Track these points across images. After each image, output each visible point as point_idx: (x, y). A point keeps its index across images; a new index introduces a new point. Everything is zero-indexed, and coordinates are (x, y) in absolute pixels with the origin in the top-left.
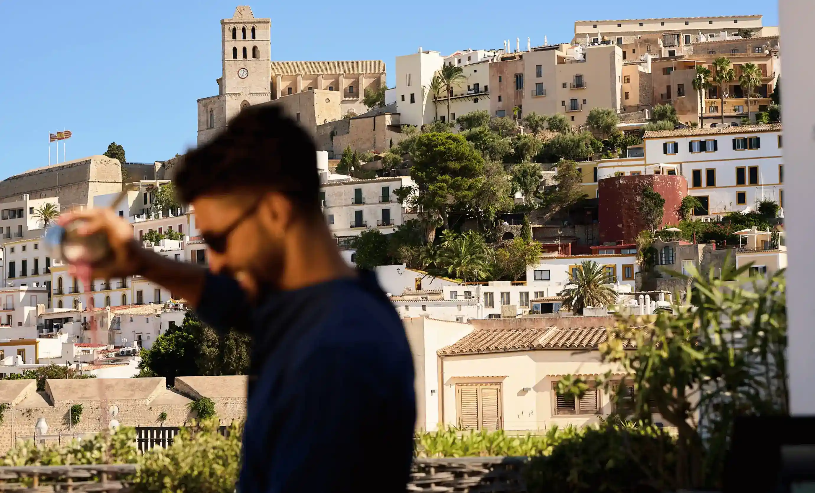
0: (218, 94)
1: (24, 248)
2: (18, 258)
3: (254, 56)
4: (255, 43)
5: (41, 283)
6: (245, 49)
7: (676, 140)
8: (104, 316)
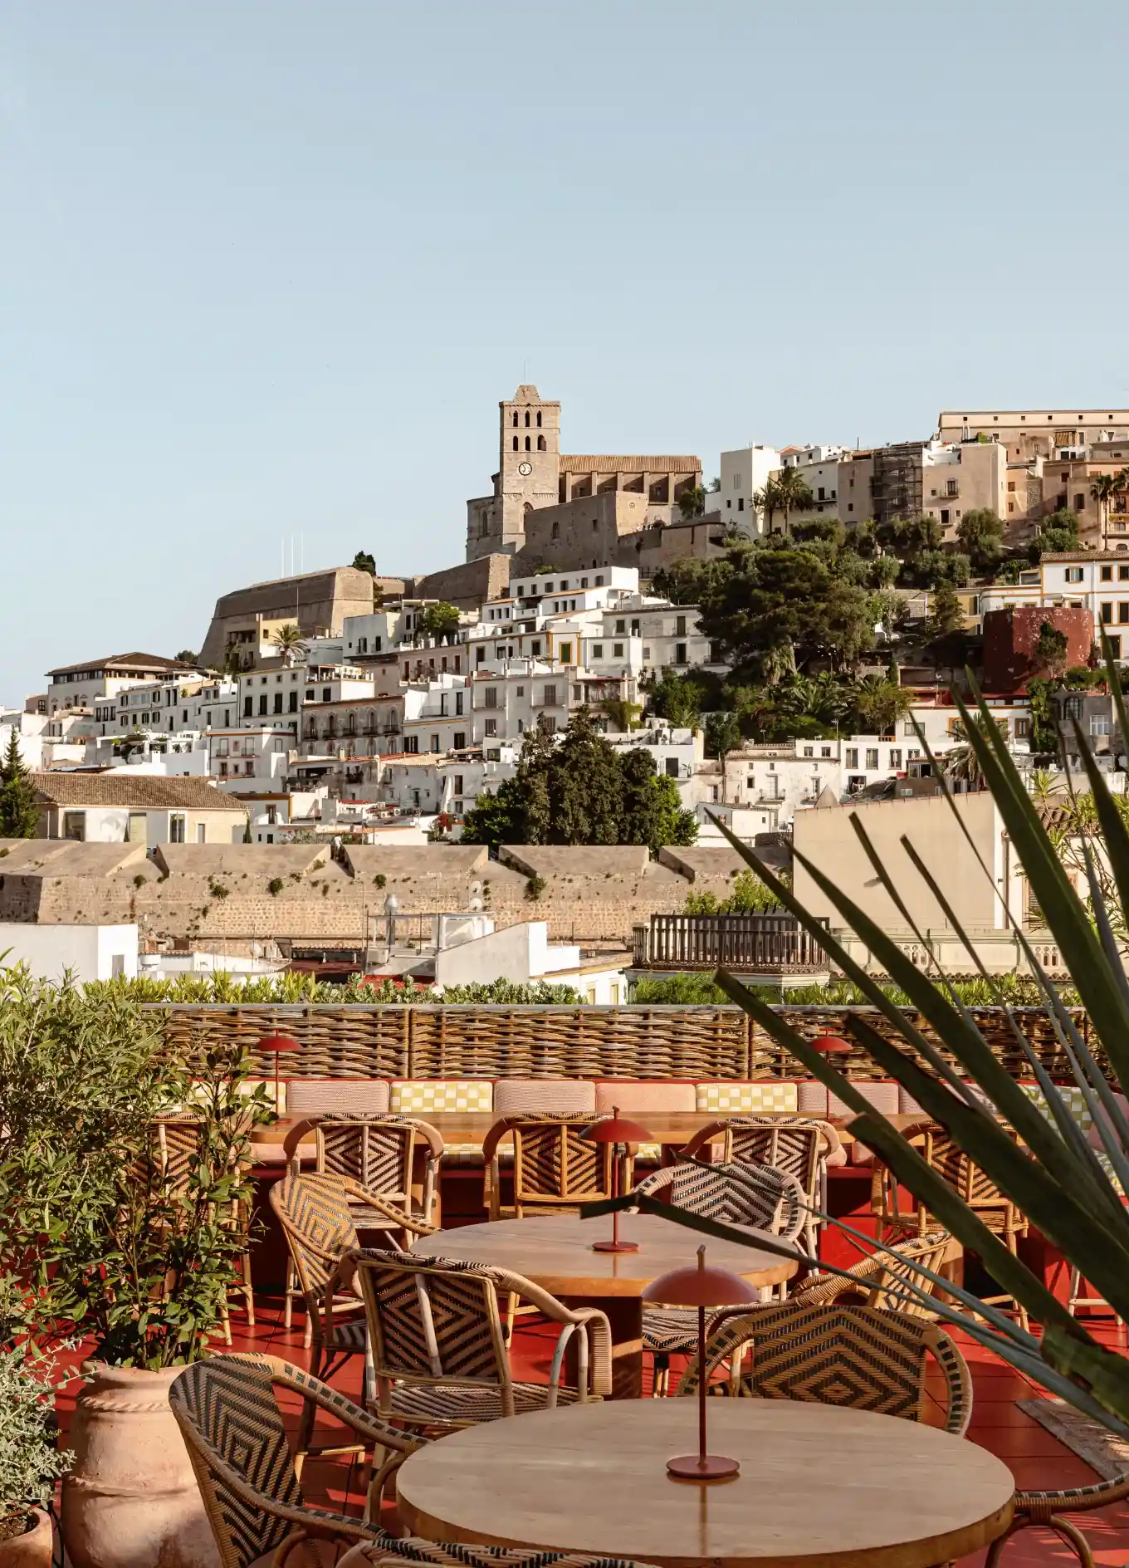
0: (493, 494)
1: (264, 680)
2: (256, 692)
3: (539, 448)
4: (542, 432)
5: (286, 724)
6: (528, 440)
7: (1082, 565)
8: (372, 765)
